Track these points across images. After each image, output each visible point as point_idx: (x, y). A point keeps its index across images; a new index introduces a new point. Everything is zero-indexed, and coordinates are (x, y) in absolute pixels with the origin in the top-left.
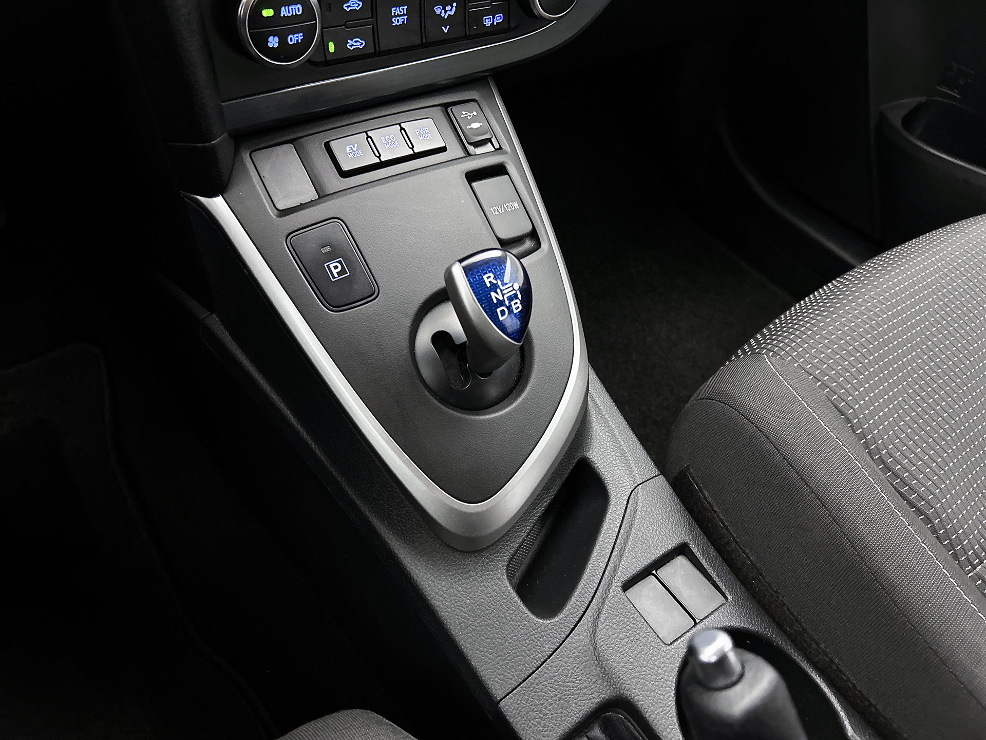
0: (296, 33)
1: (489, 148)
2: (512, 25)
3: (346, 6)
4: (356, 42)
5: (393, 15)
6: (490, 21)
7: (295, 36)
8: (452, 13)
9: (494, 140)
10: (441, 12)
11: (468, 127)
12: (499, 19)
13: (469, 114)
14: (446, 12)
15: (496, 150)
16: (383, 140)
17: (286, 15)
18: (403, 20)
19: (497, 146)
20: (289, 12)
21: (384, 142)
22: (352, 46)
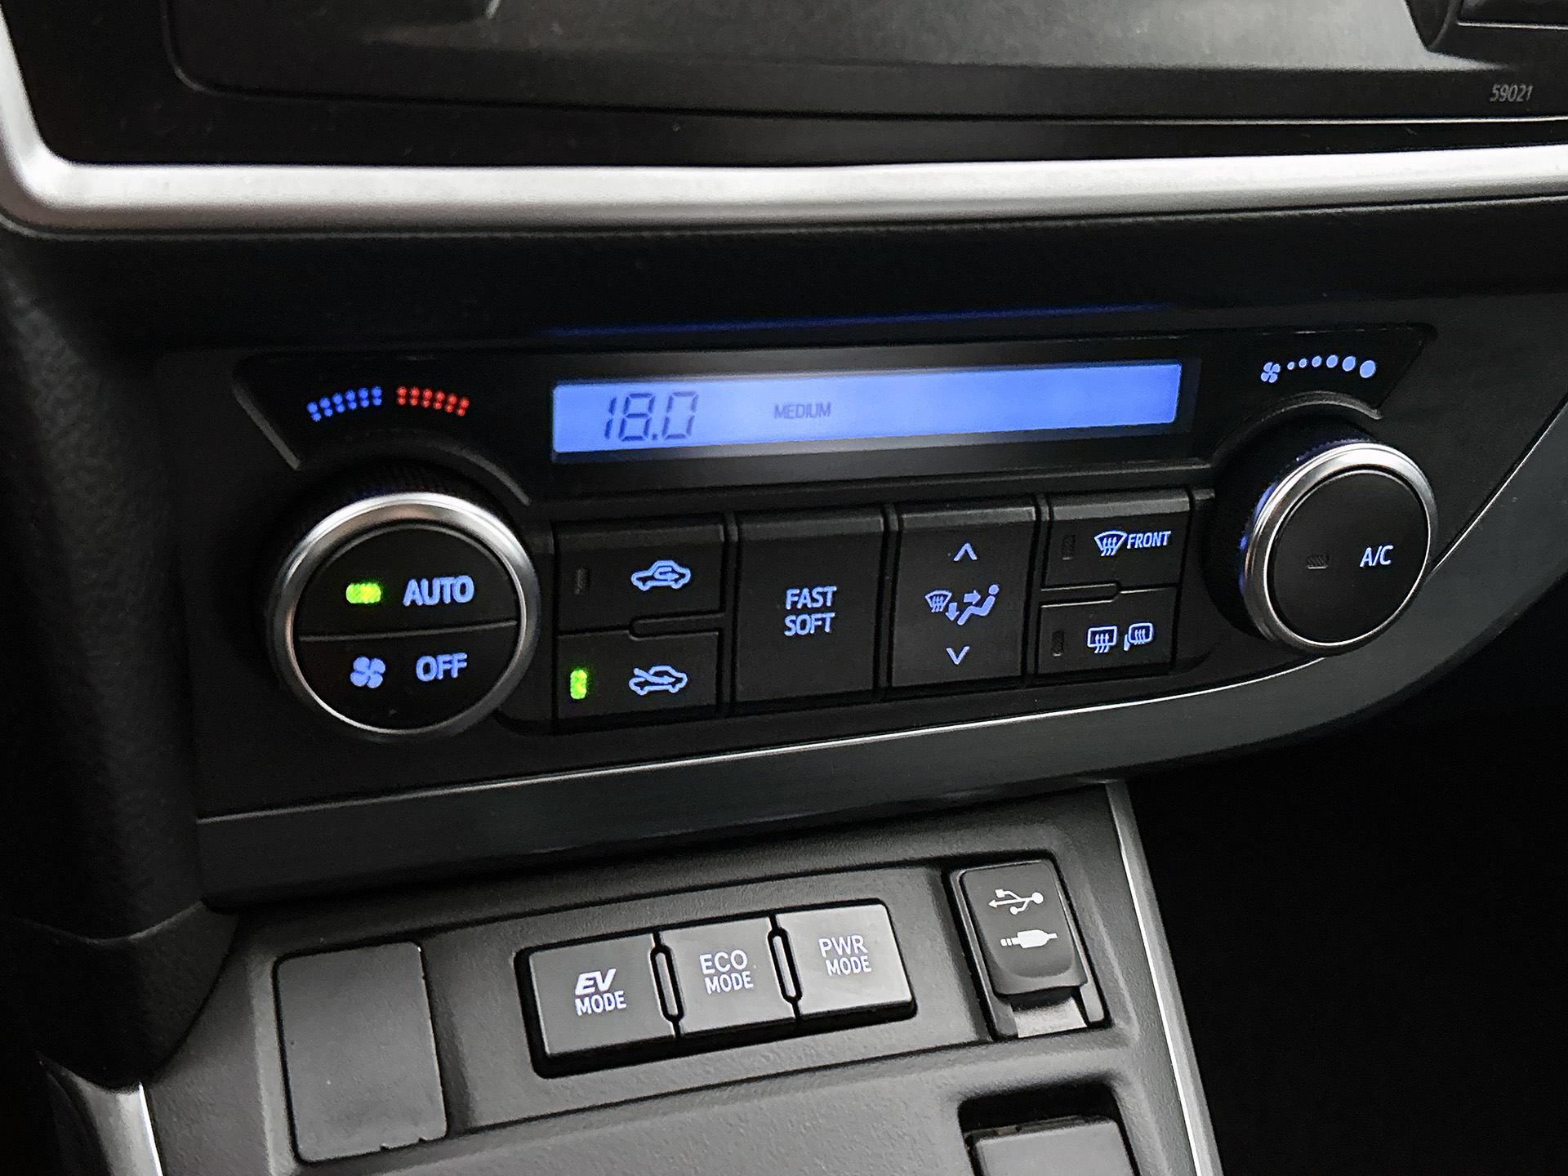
0: (445, 653)
1: (1068, 1016)
2: (1184, 653)
3: (639, 579)
4: (658, 674)
5: (789, 607)
6: (1111, 640)
7: (442, 658)
8: (984, 611)
9: (1089, 993)
10: (947, 608)
11: (1004, 943)
12: (1140, 635)
13: (1019, 900)
14: (961, 609)
15: (1092, 1026)
16: (704, 965)
17: (420, 603)
18: (820, 623)
19: (1097, 1014)
20: (430, 594)
21: (706, 972)
22: (641, 685)
